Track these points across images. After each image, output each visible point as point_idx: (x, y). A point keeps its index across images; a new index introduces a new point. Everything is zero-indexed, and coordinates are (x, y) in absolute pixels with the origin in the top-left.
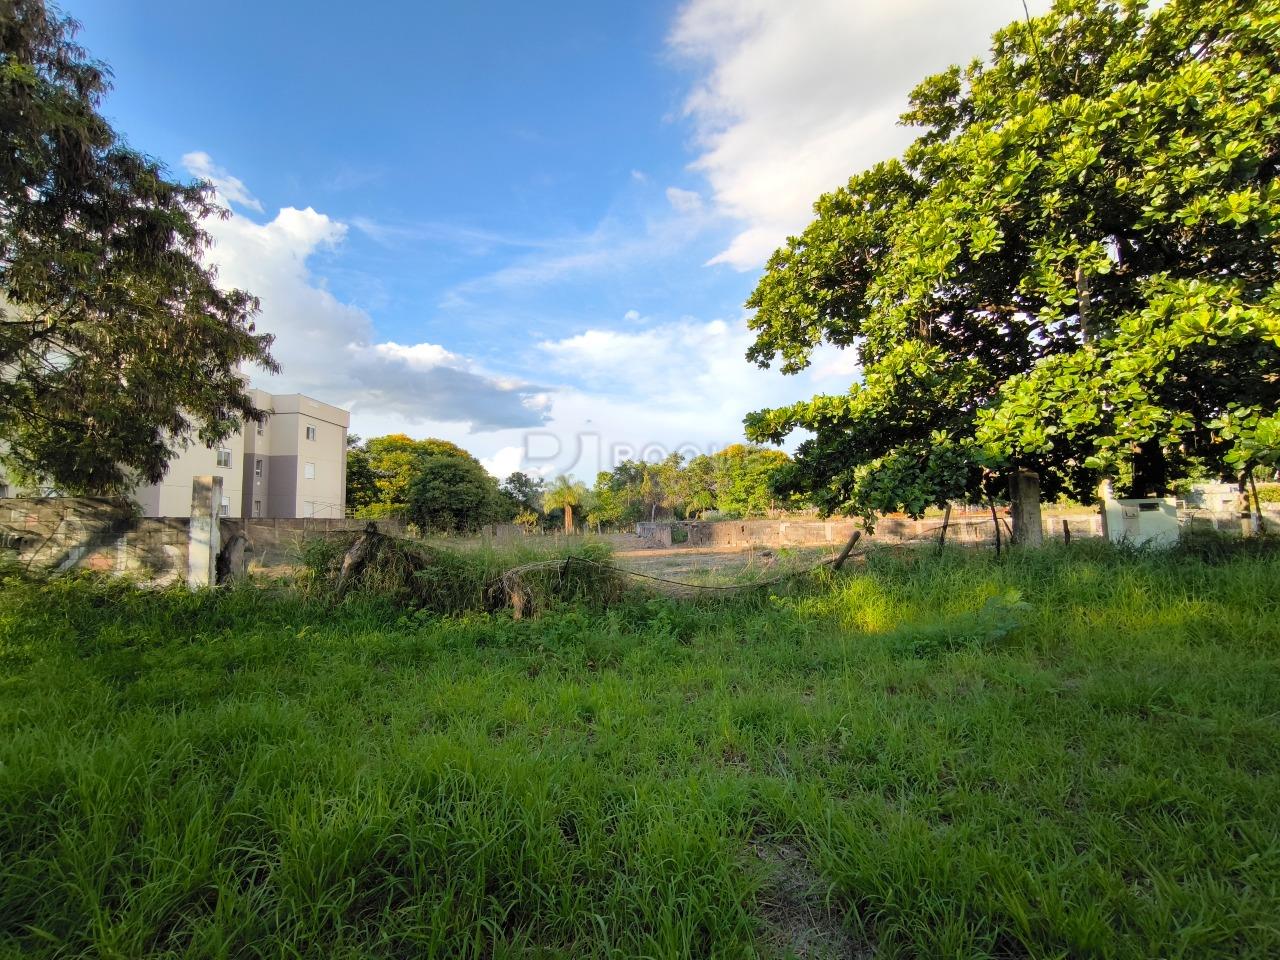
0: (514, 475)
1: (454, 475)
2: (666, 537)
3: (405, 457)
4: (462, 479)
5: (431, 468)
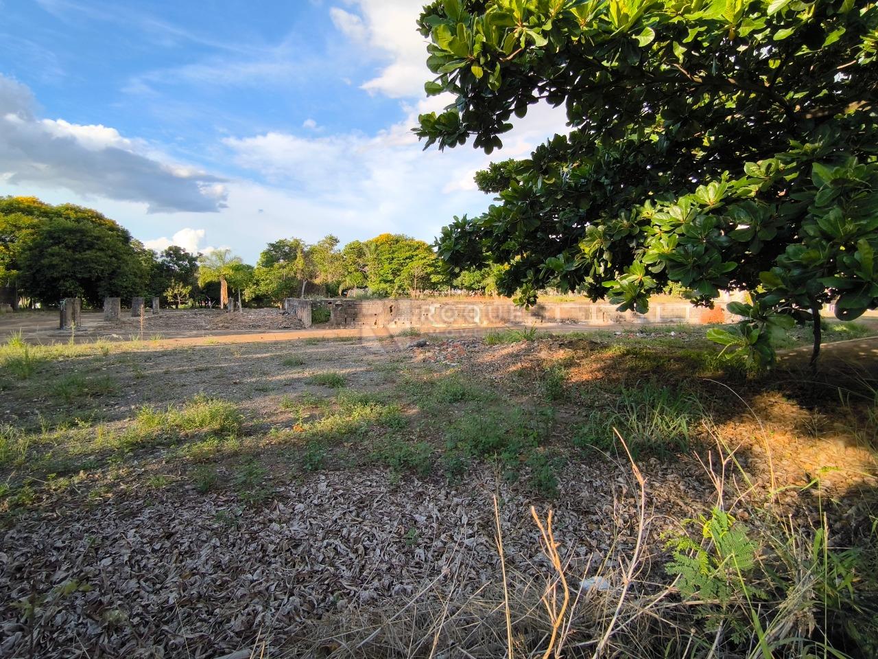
0: (170, 249)
1: (81, 241)
2: (305, 315)
3: (26, 220)
4: (91, 246)
5: (49, 232)
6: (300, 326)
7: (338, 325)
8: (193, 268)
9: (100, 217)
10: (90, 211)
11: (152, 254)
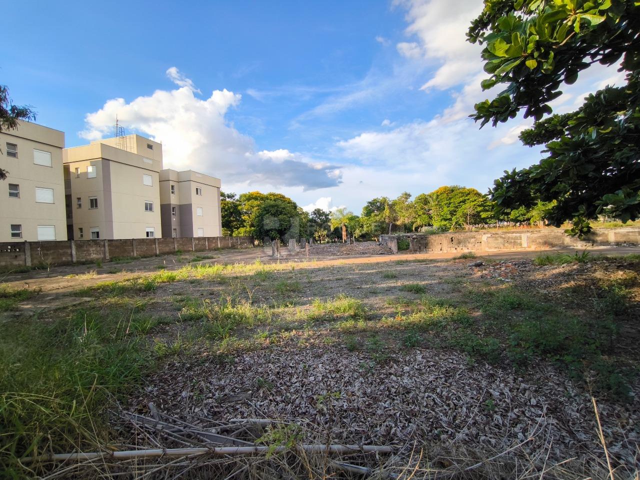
0: (316, 210)
1: (277, 211)
2: (393, 246)
3: (256, 203)
4: (281, 213)
5: (264, 208)
6: (390, 252)
7: (415, 251)
8: (328, 220)
9: (284, 197)
10: (279, 195)
11: (307, 214)
